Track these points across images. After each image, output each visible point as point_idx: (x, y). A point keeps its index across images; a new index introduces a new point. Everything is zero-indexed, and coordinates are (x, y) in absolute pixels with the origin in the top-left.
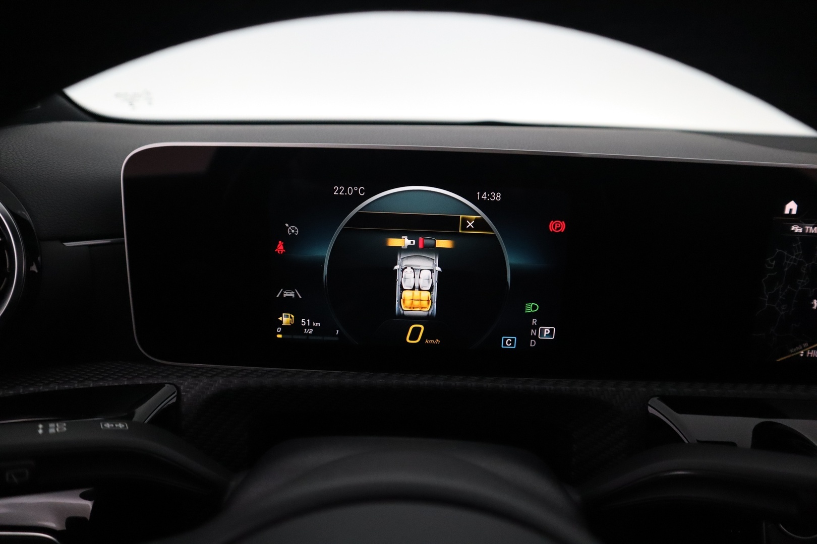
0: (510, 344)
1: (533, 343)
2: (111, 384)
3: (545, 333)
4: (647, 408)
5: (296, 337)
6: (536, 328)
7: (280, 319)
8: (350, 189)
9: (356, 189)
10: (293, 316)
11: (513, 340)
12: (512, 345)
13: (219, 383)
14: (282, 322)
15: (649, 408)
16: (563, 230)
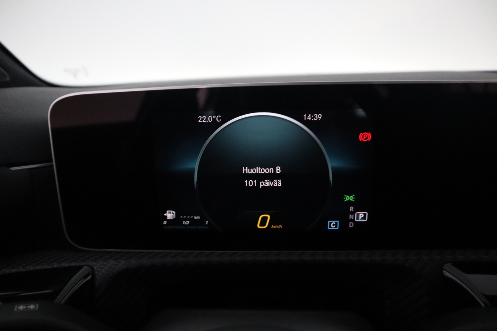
0: (335, 226)
1: (351, 225)
2: (45, 267)
3: (360, 217)
4: (442, 272)
5: (177, 227)
6: (353, 213)
7: (165, 214)
8: (210, 118)
9: (214, 117)
10: (174, 212)
11: (336, 223)
12: (336, 227)
13: (122, 264)
14: (166, 217)
15: (444, 272)
16: (369, 139)
